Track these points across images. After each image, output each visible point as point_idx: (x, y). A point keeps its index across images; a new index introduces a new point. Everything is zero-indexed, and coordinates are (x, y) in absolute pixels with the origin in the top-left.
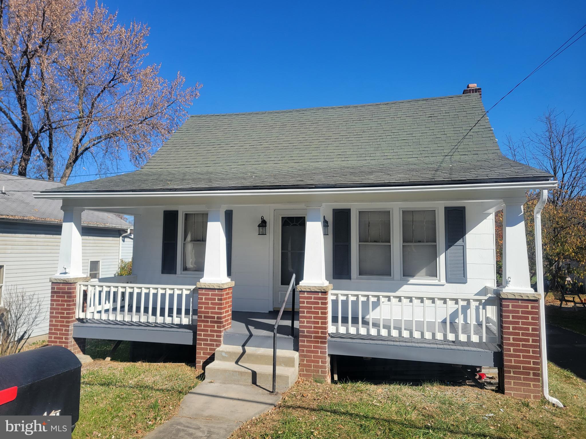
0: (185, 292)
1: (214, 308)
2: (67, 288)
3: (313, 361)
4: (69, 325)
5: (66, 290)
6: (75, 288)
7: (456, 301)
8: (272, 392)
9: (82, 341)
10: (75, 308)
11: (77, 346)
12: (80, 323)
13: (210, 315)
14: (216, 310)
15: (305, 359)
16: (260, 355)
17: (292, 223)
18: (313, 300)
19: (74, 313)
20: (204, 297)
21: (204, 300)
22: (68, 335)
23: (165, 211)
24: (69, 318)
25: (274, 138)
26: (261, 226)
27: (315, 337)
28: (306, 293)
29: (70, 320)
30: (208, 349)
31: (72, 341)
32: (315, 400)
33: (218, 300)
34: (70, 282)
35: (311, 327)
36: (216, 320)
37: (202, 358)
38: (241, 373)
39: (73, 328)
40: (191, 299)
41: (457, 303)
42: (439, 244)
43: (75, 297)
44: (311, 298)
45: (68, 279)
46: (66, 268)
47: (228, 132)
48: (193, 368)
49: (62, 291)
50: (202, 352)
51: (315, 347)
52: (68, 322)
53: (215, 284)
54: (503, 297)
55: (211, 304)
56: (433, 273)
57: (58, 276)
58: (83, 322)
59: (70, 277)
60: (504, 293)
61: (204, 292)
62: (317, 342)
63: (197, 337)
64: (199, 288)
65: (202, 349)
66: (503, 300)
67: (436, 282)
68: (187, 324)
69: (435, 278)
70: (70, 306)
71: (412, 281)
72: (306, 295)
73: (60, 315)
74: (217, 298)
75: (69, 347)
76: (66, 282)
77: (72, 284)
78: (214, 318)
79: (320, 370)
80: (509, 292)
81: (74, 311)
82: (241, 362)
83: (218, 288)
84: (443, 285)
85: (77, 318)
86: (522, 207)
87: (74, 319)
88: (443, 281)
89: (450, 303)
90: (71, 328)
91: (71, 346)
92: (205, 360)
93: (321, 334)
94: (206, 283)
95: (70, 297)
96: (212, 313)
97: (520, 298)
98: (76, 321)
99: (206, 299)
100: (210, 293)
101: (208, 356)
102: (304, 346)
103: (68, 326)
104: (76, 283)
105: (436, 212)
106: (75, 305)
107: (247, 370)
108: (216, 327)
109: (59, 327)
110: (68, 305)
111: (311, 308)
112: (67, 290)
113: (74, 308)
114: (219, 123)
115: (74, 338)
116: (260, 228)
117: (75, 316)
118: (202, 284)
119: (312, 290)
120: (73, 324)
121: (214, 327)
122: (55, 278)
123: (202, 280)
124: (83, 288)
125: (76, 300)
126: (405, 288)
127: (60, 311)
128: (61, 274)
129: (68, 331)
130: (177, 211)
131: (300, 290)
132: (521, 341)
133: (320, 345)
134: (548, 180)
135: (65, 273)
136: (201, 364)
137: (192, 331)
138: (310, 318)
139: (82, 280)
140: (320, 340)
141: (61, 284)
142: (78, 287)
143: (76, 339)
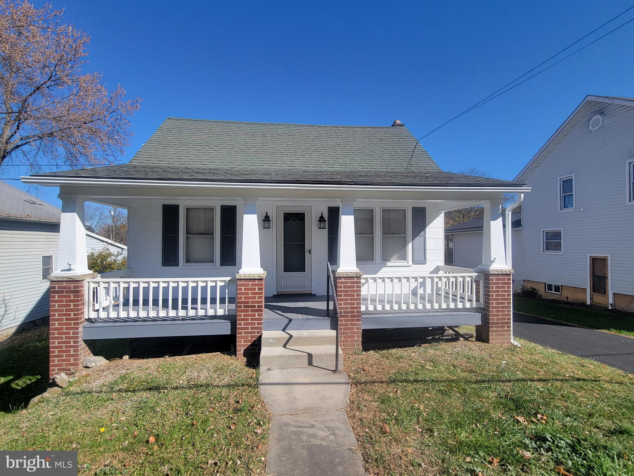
0: (220, 284)
1: (255, 298)
2: (73, 286)
3: (350, 337)
4: (78, 327)
5: (72, 289)
6: (83, 286)
7: (416, 279)
8: (336, 371)
9: (92, 342)
10: (84, 307)
11: (87, 348)
12: (89, 323)
13: (250, 304)
14: (257, 300)
15: (343, 336)
16: (307, 338)
17: (292, 218)
18: (349, 284)
19: (83, 313)
20: (243, 288)
21: (243, 291)
22: (77, 338)
23: (163, 205)
24: (78, 319)
25: (260, 145)
26: (266, 221)
27: (352, 316)
28: (343, 279)
29: (79, 321)
30: (249, 337)
31: (82, 344)
32: (377, 372)
33: (258, 290)
34: (77, 280)
35: (347, 308)
36: (256, 308)
37: (242, 346)
38: (297, 357)
39: (82, 329)
40: (227, 290)
41: (416, 280)
42: (408, 235)
43: (83, 295)
44: (347, 283)
45: (75, 276)
46: (71, 263)
47: (212, 135)
48: (233, 357)
49: (66, 290)
50: (243, 340)
51: (351, 325)
52: (78, 324)
53: (255, 274)
54: (491, 273)
55: (251, 294)
56: (404, 258)
57: (60, 274)
58: (93, 322)
59: (77, 273)
60: (491, 270)
61: (243, 282)
62: (353, 320)
63: (237, 326)
64: (238, 279)
65: (242, 337)
66: (490, 276)
67: (405, 264)
68: (223, 314)
69: (405, 261)
70: (78, 307)
71: (389, 264)
72: (343, 280)
73: (64, 317)
74: (257, 288)
75: (79, 350)
76: (72, 280)
77: (79, 282)
78: (254, 306)
79: (356, 343)
80: (495, 269)
81: (83, 311)
82: (288, 346)
83: (259, 278)
84: (410, 266)
85: (87, 318)
86: (500, 206)
87: (83, 320)
88: (410, 263)
89: (412, 280)
90: (81, 330)
91: (82, 349)
92: (246, 348)
93: (357, 313)
94: (246, 274)
95: (78, 296)
96: (252, 302)
97: (501, 273)
98: (85, 322)
99: (245, 289)
100: (250, 283)
101: (249, 344)
102: (341, 325)
103: (77, 329)
104: (83, 280)
105: (406, 210)
106: (83, 304)
107: (302, 353)
108: (257, 315)
109: (64, 331)
110: (74, 305)
111: (347, 291)
112: (74, 288)
113: (82, 308)
114: (199, 127)
115: (84, 340)
116: (266, 222)
117: (84, 316)
118: (241, 275)
119: (349, 276)
120: (82, 325)
121: (255, 315)
122: (56, 275)
123: (240, 272)
124: (93, 285)
125: (84, 298)
126: (384, 269)
127: (64, 312)
128: (62, 271)
129: (77, 333)
130: (178, 206)
131: (338, 276)
132: (500, 304)
133: (355, 322)
134: (522, 187)
135: (70, 270)
136: (242, 351)
137: (229, 321)
138: (347, 300)
139: (90, 277)
140: (355, 318)
141: (64, 282)
142: (86, 284)
143: (86, 341)
